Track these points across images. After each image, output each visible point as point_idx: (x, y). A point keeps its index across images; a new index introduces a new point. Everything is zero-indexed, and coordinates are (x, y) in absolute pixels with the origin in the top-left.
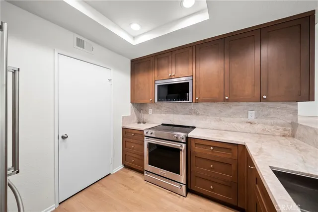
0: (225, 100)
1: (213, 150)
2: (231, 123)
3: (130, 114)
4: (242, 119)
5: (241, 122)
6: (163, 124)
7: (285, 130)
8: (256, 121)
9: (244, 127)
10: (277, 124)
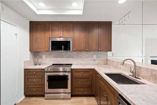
0: (86, 51)
1: (83, 73)
2: (88, 61)
3: (29, 59)
4: (92, 59)
5: (91, 60)
6: (53, 65)
7: (105, 62)
8: (96, 59)
9: (92, 62)
10: (102, 60)
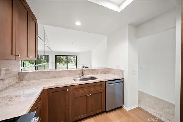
10: (14, 76)
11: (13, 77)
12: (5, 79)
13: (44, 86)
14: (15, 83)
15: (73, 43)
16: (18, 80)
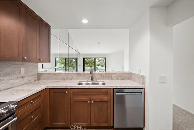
4: (18, 75)
9: (19, 81)
10: (33, 75)
11: (31, 76)
12: (24, 77)
13: (47, 85)
14: (33, 81)
15: (99, 43)
16: (36, 79)
